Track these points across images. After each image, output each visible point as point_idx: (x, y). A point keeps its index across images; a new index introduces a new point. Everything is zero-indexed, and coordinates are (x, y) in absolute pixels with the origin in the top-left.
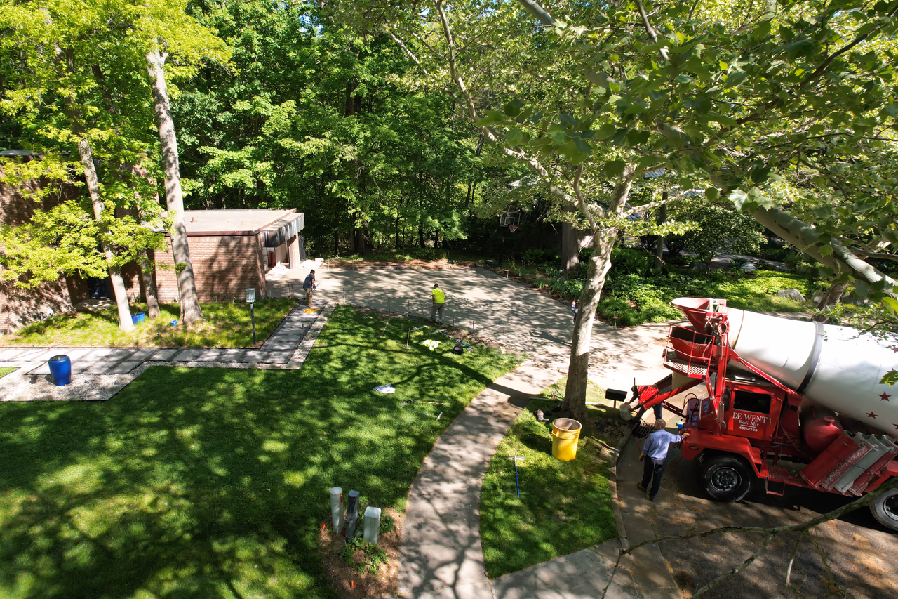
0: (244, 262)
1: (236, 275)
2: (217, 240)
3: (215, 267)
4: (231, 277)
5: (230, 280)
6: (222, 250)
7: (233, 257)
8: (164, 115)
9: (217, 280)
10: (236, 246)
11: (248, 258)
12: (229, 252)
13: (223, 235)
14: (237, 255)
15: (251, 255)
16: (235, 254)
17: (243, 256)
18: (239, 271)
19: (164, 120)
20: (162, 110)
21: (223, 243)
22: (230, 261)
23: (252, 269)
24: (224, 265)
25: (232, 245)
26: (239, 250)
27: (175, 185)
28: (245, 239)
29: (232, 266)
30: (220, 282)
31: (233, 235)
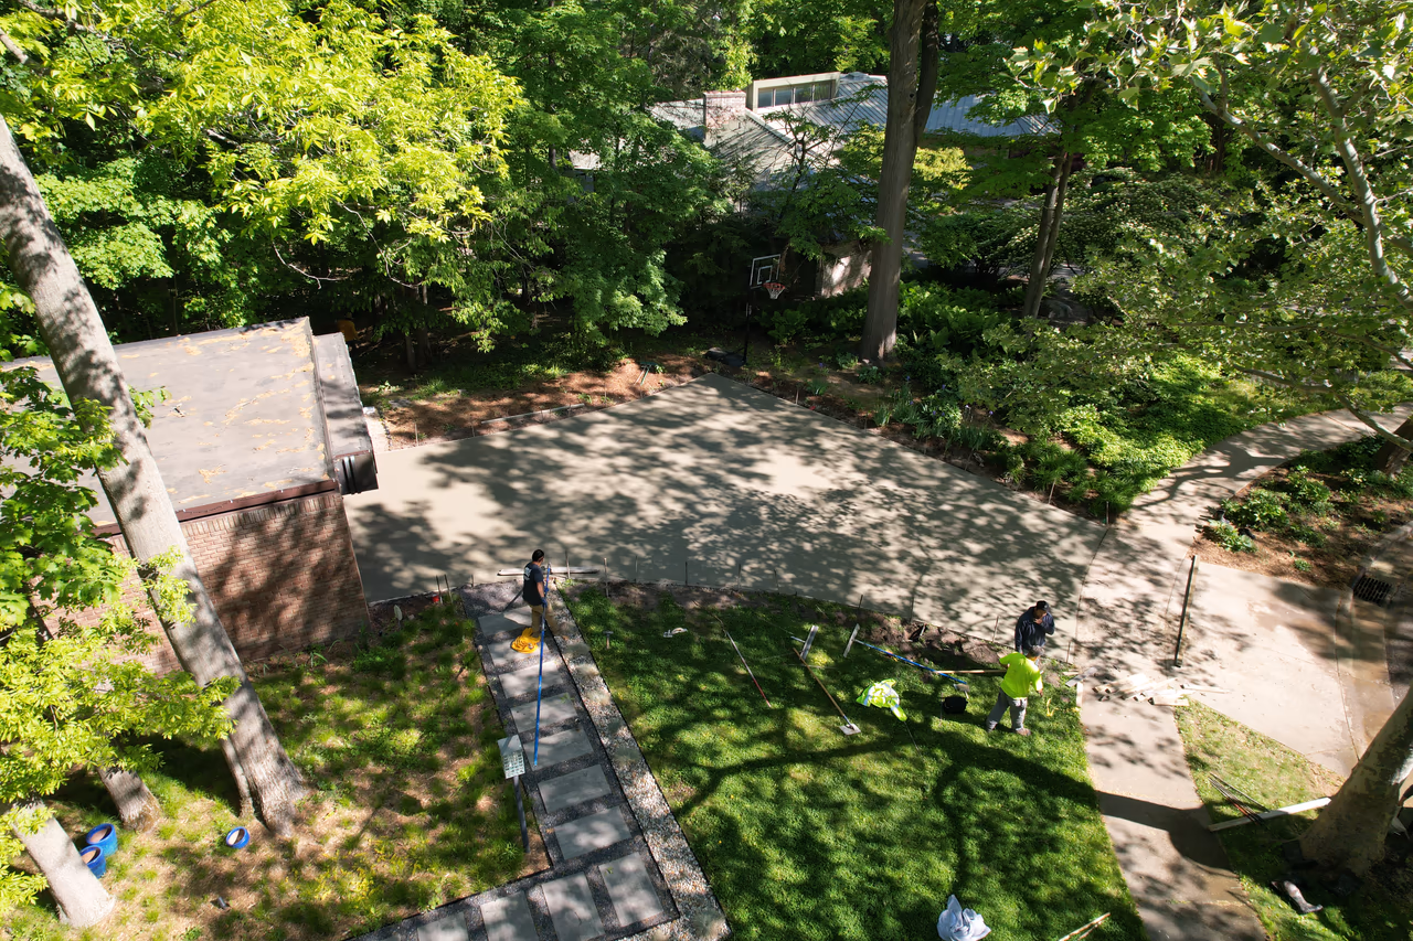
0: (315, 556)
1: (295, 592)
2: (228, 521)
3: (234, 587)
4: (282, 598)
5: (284, 607)
6: (247, 543)
7: (282, 554)
8: (39, 243)
9: (245, 616)
10: (286, 524)
11: (326, 545)
12: (266, 542)
13: (242, 506)
14: (294, 547)
15: (334, 537)
16: (286, 544)
17: (312, 545)
18: (304, 579)
19: (44, 260)
20: (26, 227)
21: (246, 526)
22: (274, 564)
23: (339, 569)
24: (259, 577)
25: (276, 523)
26: (298, 535)
27: (137, 465)
28: (312, 504)
29: (281, 574)
30: (253, 619)
31: (272, 502)
